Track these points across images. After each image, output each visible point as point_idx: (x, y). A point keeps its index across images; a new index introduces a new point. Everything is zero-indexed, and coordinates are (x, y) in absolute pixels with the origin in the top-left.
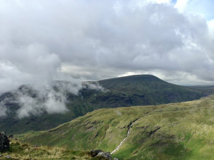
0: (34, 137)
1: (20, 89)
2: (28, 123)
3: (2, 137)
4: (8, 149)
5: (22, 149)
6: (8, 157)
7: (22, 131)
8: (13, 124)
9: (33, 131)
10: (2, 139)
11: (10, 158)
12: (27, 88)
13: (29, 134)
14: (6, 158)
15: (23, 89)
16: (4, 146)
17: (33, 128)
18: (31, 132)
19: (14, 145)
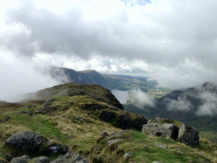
0: (215, 138)
1: (205, 85)
2: (209, 122)
3: (193, 132)
4: (197, 145)
5: (211, 149)
6: (200, 154)
7: (202, 129)
8: (194, 120)
9: (214, 132)
10: (193, 134)
11: (202, 155)
12: (211, 86)
13: (210, 134)
14: (198, 154)
15: (208, 86)
16: (194, 142)
17: (215, 129)
18: (212, 132)
19: (203, 143)
